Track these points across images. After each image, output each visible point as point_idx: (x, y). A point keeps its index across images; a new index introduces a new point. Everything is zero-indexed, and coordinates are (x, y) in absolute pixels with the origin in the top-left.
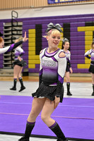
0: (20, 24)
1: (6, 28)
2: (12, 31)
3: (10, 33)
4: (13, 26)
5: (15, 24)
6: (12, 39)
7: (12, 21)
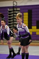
0: (18, 9)
1: (10, 12)
2: (13, 14)
3: (12, 15)
4: (14, 11)
5: (15, 9)
6: (13, 19)
7: (13, 7)
